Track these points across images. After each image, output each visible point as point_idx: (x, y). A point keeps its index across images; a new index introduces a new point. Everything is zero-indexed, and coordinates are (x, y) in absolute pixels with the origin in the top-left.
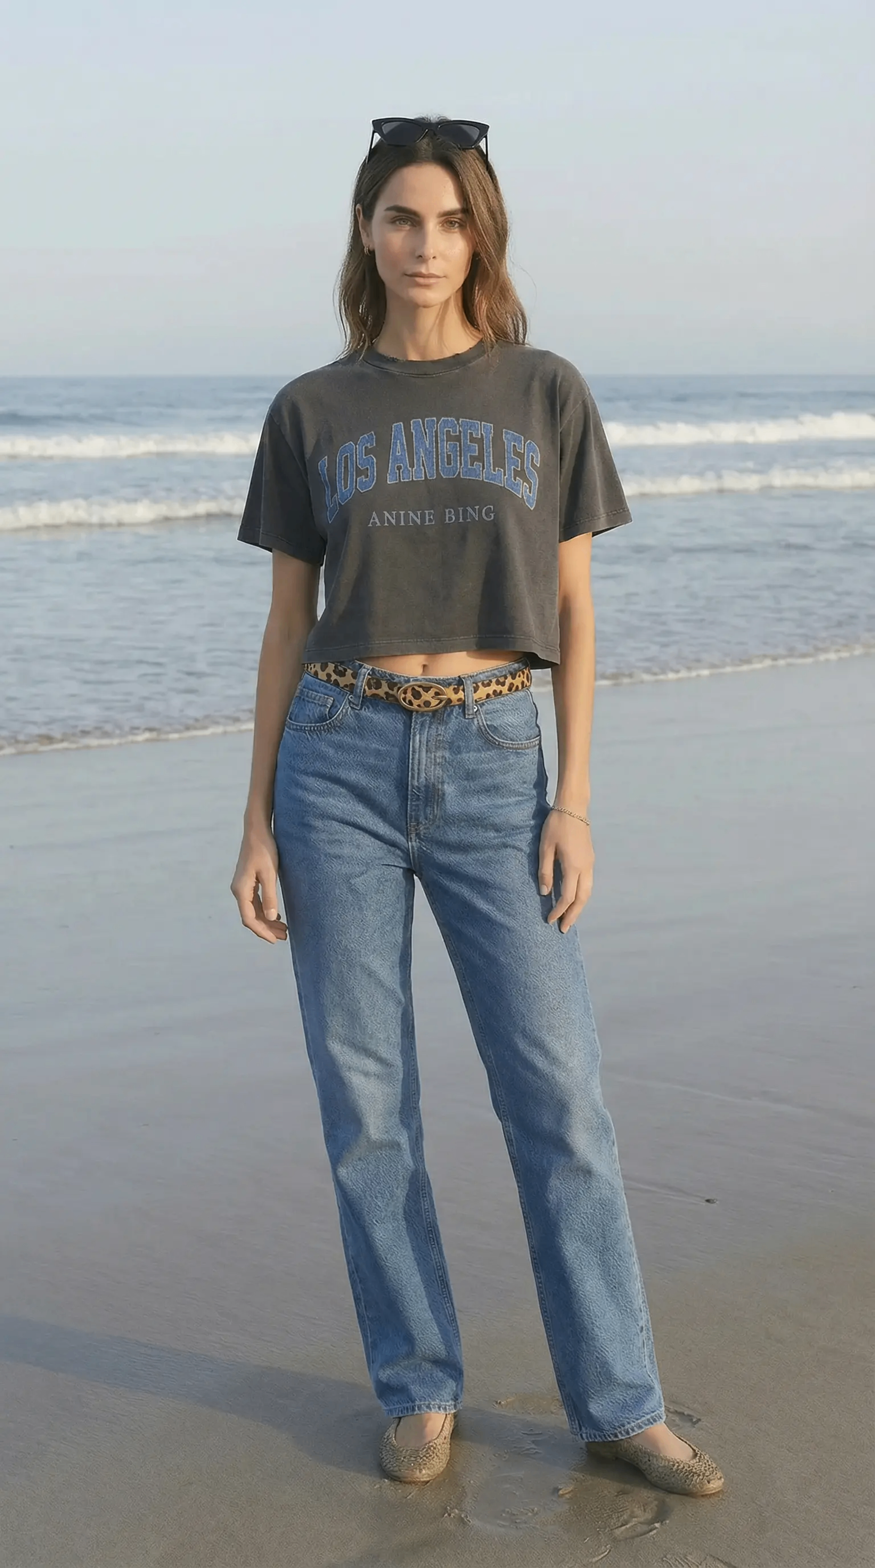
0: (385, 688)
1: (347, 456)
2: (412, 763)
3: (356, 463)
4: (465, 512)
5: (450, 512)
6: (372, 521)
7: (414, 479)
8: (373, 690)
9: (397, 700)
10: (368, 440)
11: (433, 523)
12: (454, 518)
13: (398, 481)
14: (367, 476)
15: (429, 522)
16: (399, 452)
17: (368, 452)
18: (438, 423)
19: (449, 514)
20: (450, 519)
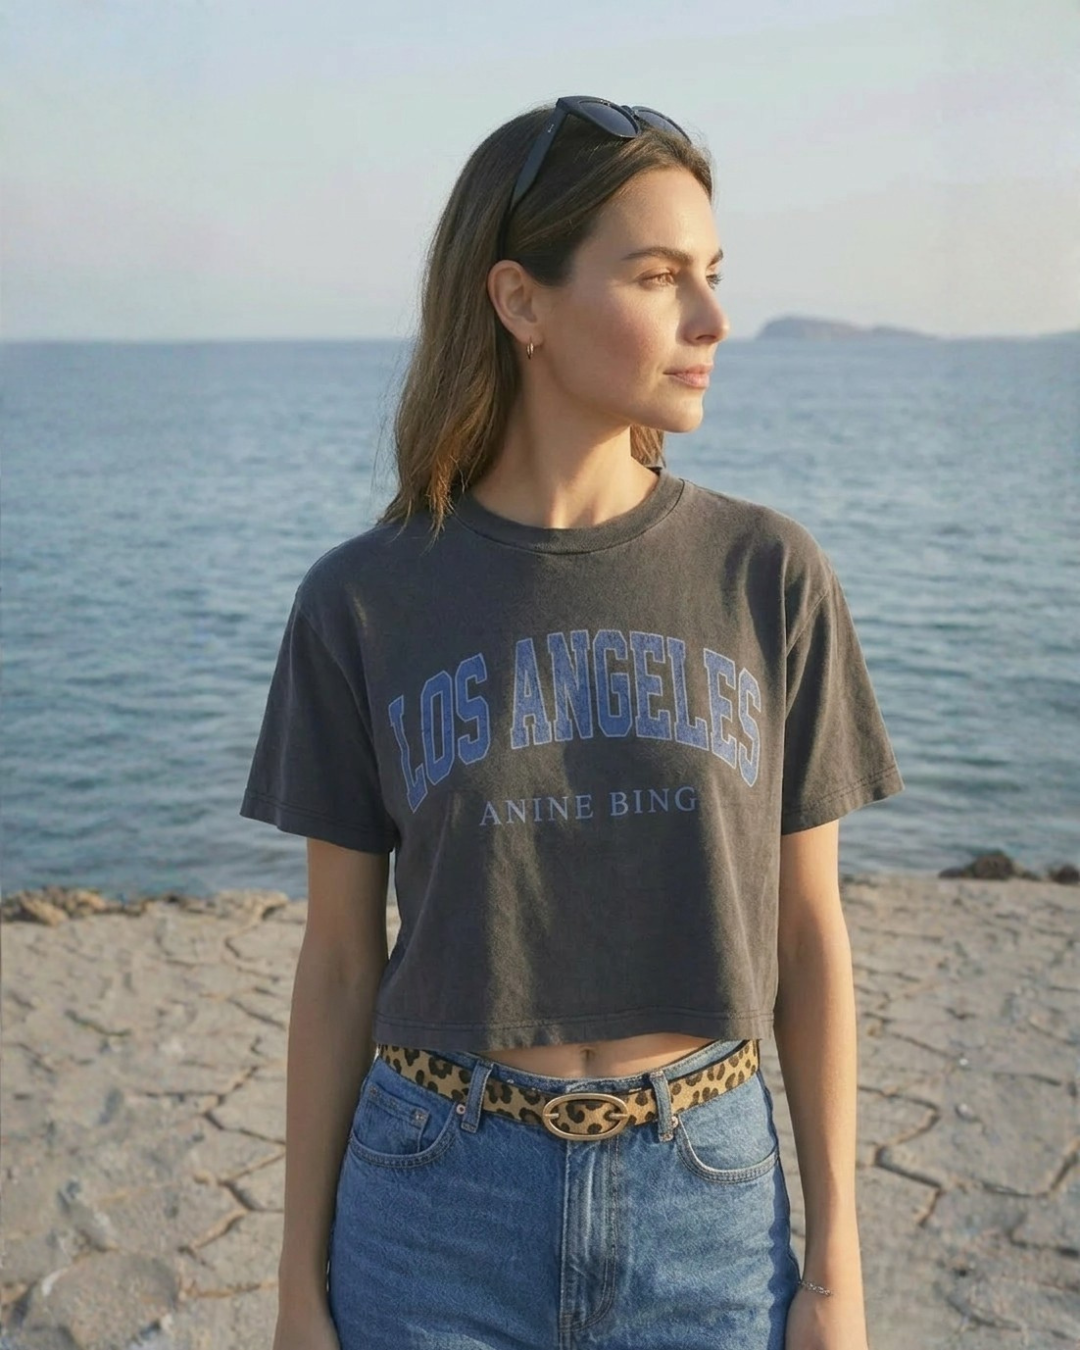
0: (518, 1101)
1: (439, 695)
2: (568, 1221)
3: (455, 710)
4: (645, 798)
5: (619, 798)
6: (485, 817)
7: (556, 740)
8: (500, 1102)
9: (539, 1119)
10: (473, 668)
11: (591, 815)
12: (626, 809)
13: (528, 745)
14: (474, 736)
15: (583, 814)
16: (528, 693)
17: (474, 690)
18: (592, 638)
19: (617, 801)
20: (620, 808)
